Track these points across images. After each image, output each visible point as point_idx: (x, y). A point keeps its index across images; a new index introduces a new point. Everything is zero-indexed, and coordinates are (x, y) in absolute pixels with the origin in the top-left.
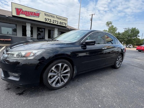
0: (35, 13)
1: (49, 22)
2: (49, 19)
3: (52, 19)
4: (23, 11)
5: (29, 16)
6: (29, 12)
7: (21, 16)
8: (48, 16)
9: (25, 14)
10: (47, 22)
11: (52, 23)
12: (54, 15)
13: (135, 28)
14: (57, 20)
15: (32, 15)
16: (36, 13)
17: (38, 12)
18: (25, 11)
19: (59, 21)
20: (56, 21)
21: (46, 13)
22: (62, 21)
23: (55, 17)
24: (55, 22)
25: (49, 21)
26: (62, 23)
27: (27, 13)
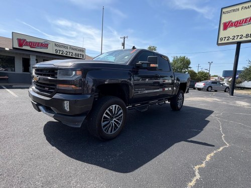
0: (42, 43)
1: (60, 54)
3: (65, 50)
4: (27, 42)
5: (35, 47)
6: (34, 43)
7: (24, 47)
8: (59, 46)
9: (29, 45)
10: (58, 54)
11: (64, 55)
12: (67, 46)
13: (184, 57)
14: (71, 51)
15: (38, 46)
17: (46, 43)
18: (30, 42)
19: (74, 52)
21: (57, 44)
22: (77, 52)
23: (69, 48)
24: (68, 53)
25: (61, 52)
26: (78, 54)
27: (31, 44)
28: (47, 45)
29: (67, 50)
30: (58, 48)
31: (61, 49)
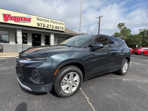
0: (25, 18)
1: (42, 27)
2: (42, 24)
3: (46, 24)
4: (11, 17)
5: (19, 22)
6: (18, 18)
7: (10, 22)
8: (41, 20)
9: (14, 19)
10: (40, 27)
11: (46, 28)
12: (48, 19)
15: (21, 20)
16: (27, 18)
17: (29, 17)
18: (14, 17)
19: (55, 25)
20: (51, 25)
21: (39, 17)
22: (58, 25)
23: (50, 21)
26: (58, 27)
27: (16, 19)
28: (30, 19)
29: (48, 23)
30: (40, 22)
31: (43, 23)
